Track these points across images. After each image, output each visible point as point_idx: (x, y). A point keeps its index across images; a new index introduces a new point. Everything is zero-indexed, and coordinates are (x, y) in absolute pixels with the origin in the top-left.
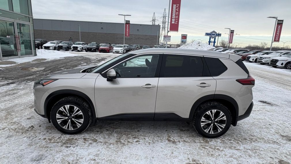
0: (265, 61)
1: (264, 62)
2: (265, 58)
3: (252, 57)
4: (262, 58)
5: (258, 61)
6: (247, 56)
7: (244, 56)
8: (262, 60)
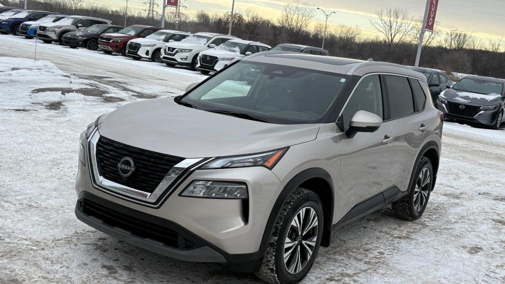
0: (181, 59)
1: (179, 60)
2: (182, 50)
3: (145, 46)
4: (174, 49)
5: (164, 58)
6: (129, 43)
7: (115, 39)
8: (173, 55)
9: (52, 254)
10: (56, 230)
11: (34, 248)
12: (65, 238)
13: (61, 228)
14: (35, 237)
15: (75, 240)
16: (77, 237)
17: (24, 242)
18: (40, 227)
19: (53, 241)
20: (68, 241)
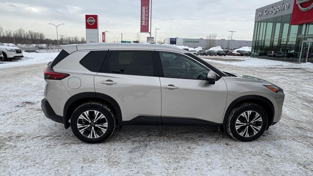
9: (287, 134)
10: (285, 144)
11: (295, 138)
12: (281, 139)
13: (282, 145)
14: (296, 143)
15: (276, 138)
16: (275, 138)
17: (300, 141)
18: (294, 148)
19: (286, 139)
20: (279, 138)
